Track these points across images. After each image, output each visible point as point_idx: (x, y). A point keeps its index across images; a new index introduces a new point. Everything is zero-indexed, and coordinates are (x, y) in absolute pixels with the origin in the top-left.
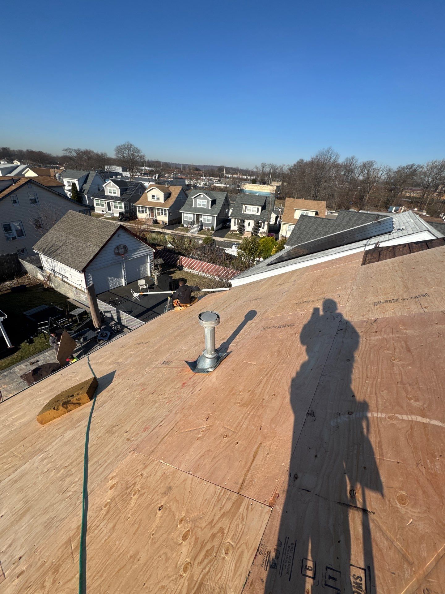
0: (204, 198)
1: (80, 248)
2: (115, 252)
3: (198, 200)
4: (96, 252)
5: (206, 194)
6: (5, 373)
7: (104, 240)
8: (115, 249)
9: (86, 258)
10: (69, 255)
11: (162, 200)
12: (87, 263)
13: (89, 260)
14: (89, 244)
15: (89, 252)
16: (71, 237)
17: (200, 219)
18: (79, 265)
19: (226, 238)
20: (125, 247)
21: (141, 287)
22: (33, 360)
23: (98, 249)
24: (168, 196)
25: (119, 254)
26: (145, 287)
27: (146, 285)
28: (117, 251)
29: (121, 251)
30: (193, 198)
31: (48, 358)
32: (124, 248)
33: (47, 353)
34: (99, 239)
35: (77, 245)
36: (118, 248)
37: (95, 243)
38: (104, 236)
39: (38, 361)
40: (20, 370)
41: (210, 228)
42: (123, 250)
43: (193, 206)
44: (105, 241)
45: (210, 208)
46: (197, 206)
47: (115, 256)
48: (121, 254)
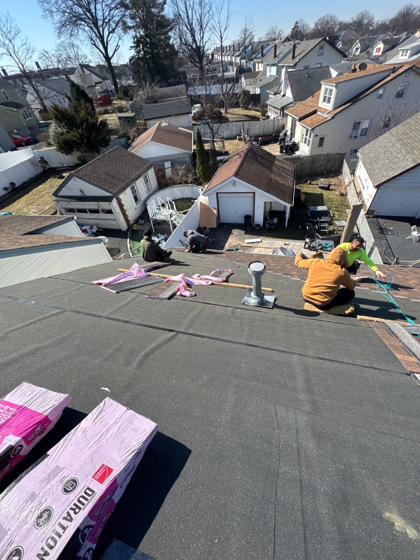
9: (391, 173)
10: (380, 165)
12: (388, 179)
13: (392, 176)
14: (408, 157)
15: (400, 166)
16: (398, 145)
18: (378, 179)
22: (287, 243)
31: (295, 247)
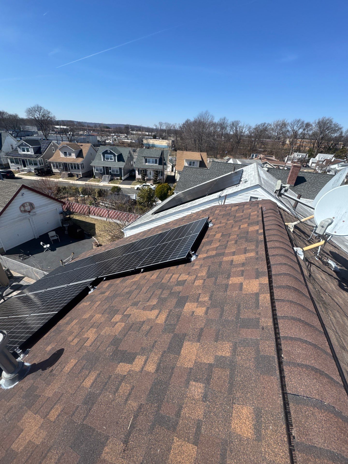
0: (111, 154)
3: (106, 155)
5: (112, 150)
8: (20, 207)
11: (74, 156)
17: (110, 171)
19: (133, 185)
24: (79, 153)
25: (25, 211)
28: (22, 209)
30: (101, 153)
32: (30, 205)
34: (1, 199)
36: (23, 205)
41: (119, 178)
42: (29, 207)
43: (102, 161)
45: (117, 161)
46: (106, 160)
47: (22, 213)
48: (28, 211)
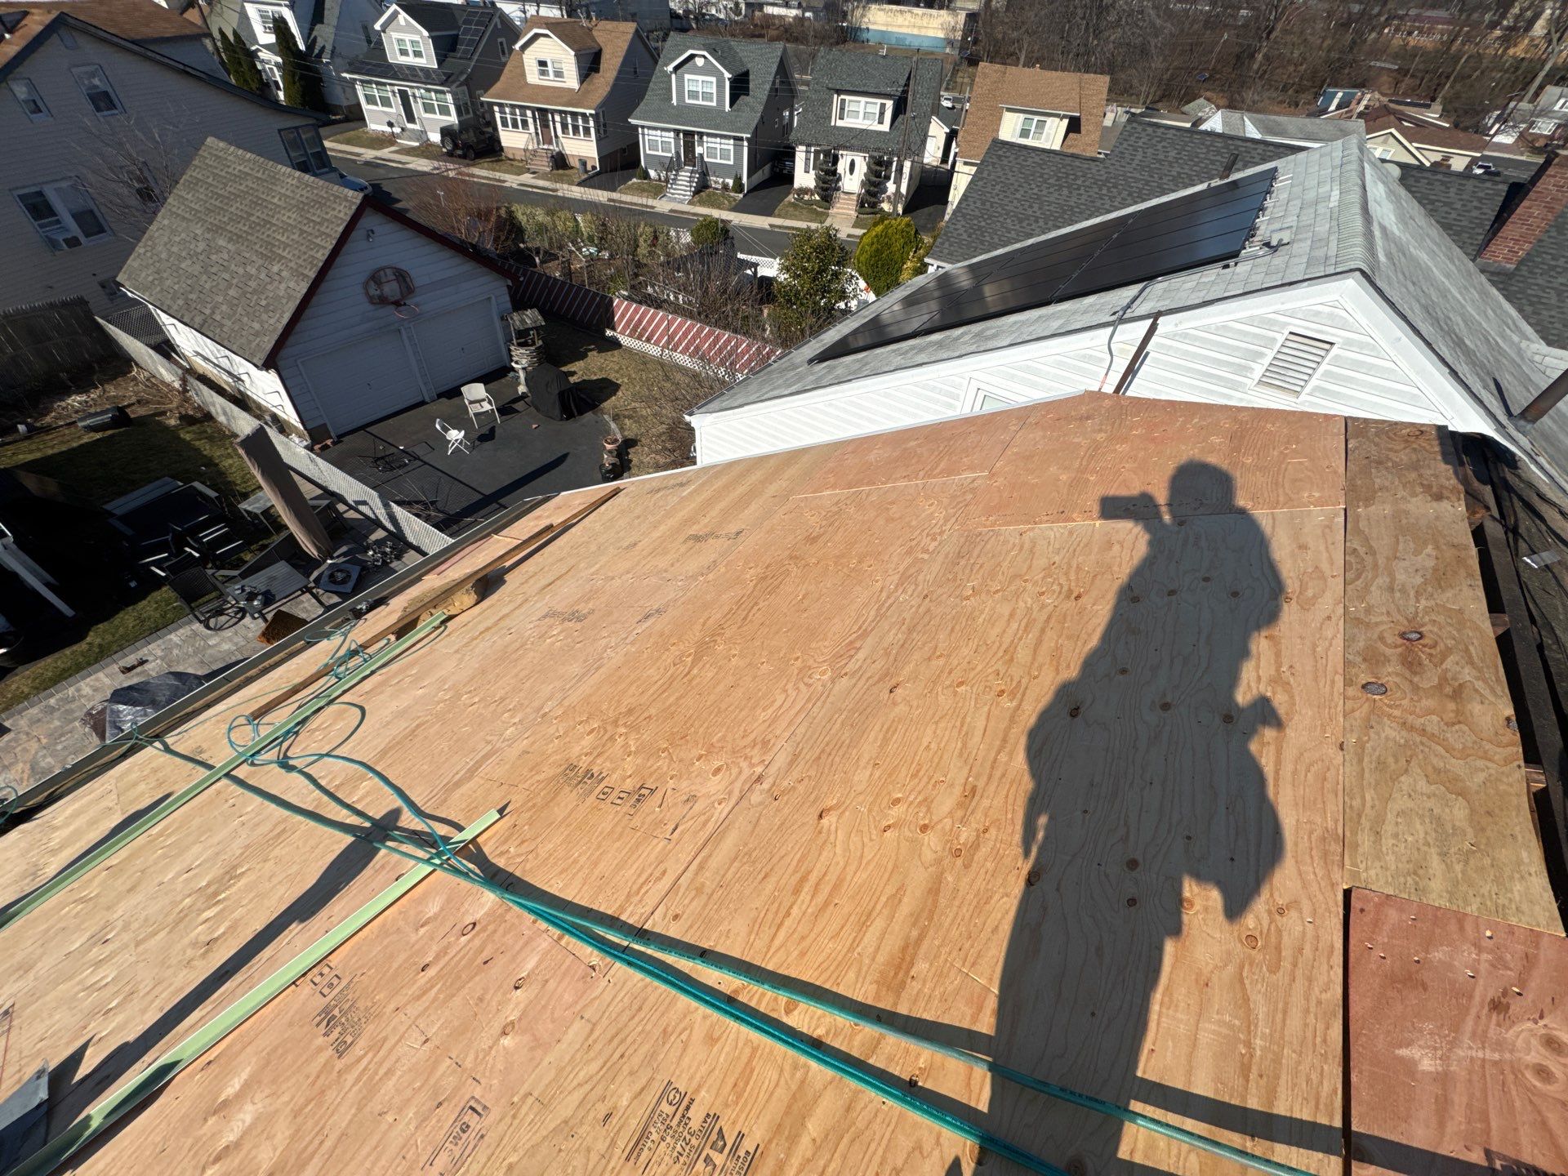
0: (708, 70)
1: (253, 284)
2: (367, 293)
3: (687, 77)
4: (299, 296)
5: (713, 52)
6: (52, 701)
7: (319, 255)
8: (366, 285)
9: (272, 321)
10: (224, 308)
11: (571, 81)
12: (276, 337)
13: (281, 327)
14: (275, 269)
15: (277, 298)
16: (221, 242)
17: (698, 150)
18: (253, 345)
19: (779, 216)
20: (401, 276)
21: (473, 409)
22: (131, 660)
23: (303, 288)
24: (590, 64)
25: (383, 301)
26: (487, 407)
27: (490, 402)
28: (373, 291)
29: (391, 289)
30: (670, 68)
31: (175, 652)
32: (397, 279)
33: (174, 637)
34: (303, 248)
35: (241, 271)
36: (375, 278)
37: (292, 265)
38: (318, 241)
39: (142, 662)
40: (96, 690)
41: (730, 182)
42: (395, 285)
43: (674, 102)
44: (322, 256)
45: (727, 108)
46: (687, 101)
47: (371, 307)
48: (393, 299)
